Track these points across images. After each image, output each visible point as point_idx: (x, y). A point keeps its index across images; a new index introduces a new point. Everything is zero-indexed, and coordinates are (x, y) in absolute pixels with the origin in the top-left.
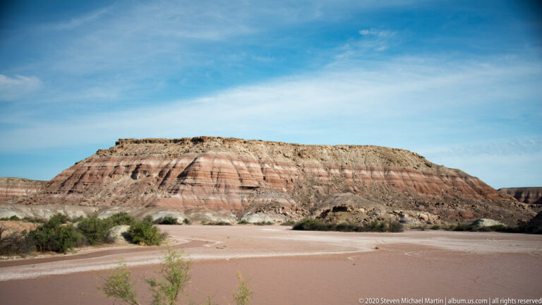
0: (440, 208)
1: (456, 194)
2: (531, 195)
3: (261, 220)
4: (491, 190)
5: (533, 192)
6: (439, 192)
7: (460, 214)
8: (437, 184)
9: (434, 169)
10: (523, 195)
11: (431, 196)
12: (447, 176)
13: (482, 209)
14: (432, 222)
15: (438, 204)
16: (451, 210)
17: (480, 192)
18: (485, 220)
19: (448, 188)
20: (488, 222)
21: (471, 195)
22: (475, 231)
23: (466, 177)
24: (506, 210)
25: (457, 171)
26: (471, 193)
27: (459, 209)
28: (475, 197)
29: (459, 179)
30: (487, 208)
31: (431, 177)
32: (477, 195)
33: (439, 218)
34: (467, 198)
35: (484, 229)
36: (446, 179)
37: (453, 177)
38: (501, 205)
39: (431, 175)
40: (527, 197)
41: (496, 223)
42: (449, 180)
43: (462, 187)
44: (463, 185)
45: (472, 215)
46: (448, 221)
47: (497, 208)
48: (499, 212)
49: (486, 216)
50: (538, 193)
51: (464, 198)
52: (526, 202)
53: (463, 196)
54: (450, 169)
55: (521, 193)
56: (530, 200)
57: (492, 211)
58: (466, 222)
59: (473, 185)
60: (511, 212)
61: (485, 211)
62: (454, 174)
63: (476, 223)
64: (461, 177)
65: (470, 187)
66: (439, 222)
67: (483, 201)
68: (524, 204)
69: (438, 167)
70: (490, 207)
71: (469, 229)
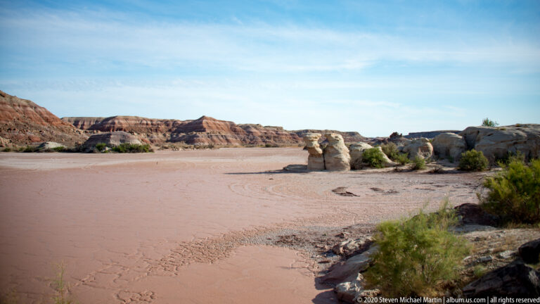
0: (12, 133)
1: (26, 121)
2: (85, 123)
4: (56, 119)
5: (87, 121)
6: (11, 119)
7: (30, 139)
8: (10, 111)
9: (8, 99)
10: (80, 123)
11: (4, 122)
12: (19, 106)
13: (48, 134)
14: (4, 145)
15: (10, 129)
16: (22, 135)
17: (47, 120)
18: (50, 143)
19: (20, 115)
20: (52, 145)
21: (39, 123)
22: (42, 152)
23: (35, 107)
24: (67, 135)
25: (28, 102)
26: (40, 120)
27: (29, 134)
28: (42, 124)
29: (29, 109)
30: (52, 133)
31: (4, 106)
32: (44, 123)
33: (11, 141)
34: (36, 125)
35: (49, 151)
36: (18, 108)
37: (25, 106)
38: (63, 131)
39: (5, 103)
40: (83, 125)
41: (59, 145)
42: (21, 109)
43: (31, 116)
44: (33, 114)
45: (39, 139)
46: (19, 145)
47: (60, 134)
48: (61, 137)
49: (51, 139)
50: (90, 122)
51: (33, 125)
52: (82, 128)
53: (33, 123)
54: (22, 100)
55: (78, 121)
56: (85, 127)
57: (56, 136)
58: (35, 145)
59: (41, 114)
60: (71, 137)
61: (50, 136)
62: (25, 104)
63: (42, 145)
64: (31, 107)
65: (38, 116)
66: (11, 146)
67: (49, 127)
68: (80, 130)
69: (11, 97)
70: (55, 132)
71: (37, 151)
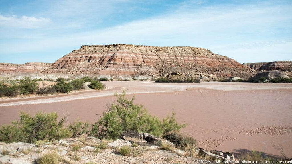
0: (217, 72)
1: (224, 66)
2: (257, 66)
3: (142, 79)
4: (239, 64)
5: (258, 65)
6: (217, 65)
7: (226, 75)
8: (216, 62)
9: (215, 56)
10: (253, 66)
11: (213, 67)
12: (220, 59)
13: (235, 72)
14: (214, 78)
15: (216, 70)
16: (222, 73)
17: (235, 65)
18: (235, 77)
19: (221, 64)
21: (231, 67)
22: (230, 82)
23: (228, 59)
24: (245, 73)
25: (225, 56)
26: (231, 66)
27: (225, 72)
28: (232, 67)
29: (225, 60)
30: (237, 72)
31: (213, 59)
32: (233, 66)
33: (217, 76)
34: (229, 68)
35: (234, 81)
36: (220, 60)
37: (223, 59)
38: (243, 71)
39: (214, 58)
40: (255, 67)
41: (239, 78)
42: (221, 60)
43: (227, 63)
44: (227, 62)
45: (231, 75)
46: (221, 78)
47: (242, 72)
48: (242, 74)
49: (237, 75)
50: (260, 65)
51: (227, 68)
52: (254, 69)
53: (227, 67)
54: (221, 56)
55: (253, 65)
56: (256, 68)
57: (239, 73)
58: (228, 78)
59: (231, 62)
60: (248, 74)
61: (236, 73)
62: (223, 58)
63: (231, 78)
64: (227, 59)
65: (230, 63)
66: (217, 79)
67: (236, 69)
68: (253, 70)
69: (217, 55)
70: (239, 71)
71: (228, 81)
